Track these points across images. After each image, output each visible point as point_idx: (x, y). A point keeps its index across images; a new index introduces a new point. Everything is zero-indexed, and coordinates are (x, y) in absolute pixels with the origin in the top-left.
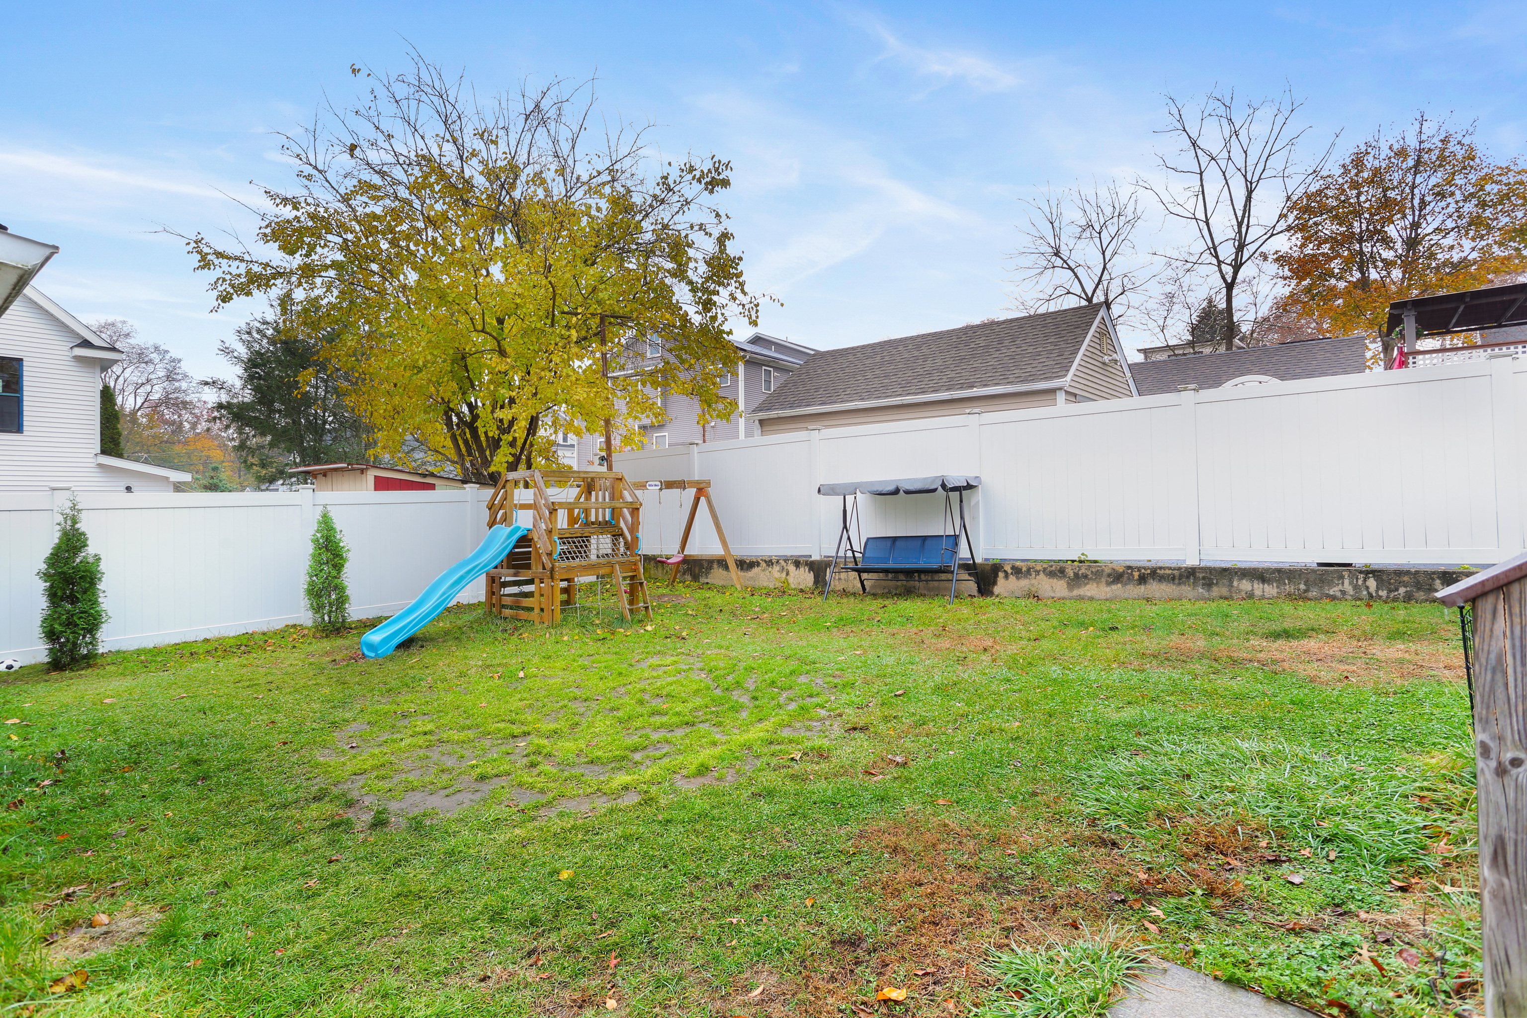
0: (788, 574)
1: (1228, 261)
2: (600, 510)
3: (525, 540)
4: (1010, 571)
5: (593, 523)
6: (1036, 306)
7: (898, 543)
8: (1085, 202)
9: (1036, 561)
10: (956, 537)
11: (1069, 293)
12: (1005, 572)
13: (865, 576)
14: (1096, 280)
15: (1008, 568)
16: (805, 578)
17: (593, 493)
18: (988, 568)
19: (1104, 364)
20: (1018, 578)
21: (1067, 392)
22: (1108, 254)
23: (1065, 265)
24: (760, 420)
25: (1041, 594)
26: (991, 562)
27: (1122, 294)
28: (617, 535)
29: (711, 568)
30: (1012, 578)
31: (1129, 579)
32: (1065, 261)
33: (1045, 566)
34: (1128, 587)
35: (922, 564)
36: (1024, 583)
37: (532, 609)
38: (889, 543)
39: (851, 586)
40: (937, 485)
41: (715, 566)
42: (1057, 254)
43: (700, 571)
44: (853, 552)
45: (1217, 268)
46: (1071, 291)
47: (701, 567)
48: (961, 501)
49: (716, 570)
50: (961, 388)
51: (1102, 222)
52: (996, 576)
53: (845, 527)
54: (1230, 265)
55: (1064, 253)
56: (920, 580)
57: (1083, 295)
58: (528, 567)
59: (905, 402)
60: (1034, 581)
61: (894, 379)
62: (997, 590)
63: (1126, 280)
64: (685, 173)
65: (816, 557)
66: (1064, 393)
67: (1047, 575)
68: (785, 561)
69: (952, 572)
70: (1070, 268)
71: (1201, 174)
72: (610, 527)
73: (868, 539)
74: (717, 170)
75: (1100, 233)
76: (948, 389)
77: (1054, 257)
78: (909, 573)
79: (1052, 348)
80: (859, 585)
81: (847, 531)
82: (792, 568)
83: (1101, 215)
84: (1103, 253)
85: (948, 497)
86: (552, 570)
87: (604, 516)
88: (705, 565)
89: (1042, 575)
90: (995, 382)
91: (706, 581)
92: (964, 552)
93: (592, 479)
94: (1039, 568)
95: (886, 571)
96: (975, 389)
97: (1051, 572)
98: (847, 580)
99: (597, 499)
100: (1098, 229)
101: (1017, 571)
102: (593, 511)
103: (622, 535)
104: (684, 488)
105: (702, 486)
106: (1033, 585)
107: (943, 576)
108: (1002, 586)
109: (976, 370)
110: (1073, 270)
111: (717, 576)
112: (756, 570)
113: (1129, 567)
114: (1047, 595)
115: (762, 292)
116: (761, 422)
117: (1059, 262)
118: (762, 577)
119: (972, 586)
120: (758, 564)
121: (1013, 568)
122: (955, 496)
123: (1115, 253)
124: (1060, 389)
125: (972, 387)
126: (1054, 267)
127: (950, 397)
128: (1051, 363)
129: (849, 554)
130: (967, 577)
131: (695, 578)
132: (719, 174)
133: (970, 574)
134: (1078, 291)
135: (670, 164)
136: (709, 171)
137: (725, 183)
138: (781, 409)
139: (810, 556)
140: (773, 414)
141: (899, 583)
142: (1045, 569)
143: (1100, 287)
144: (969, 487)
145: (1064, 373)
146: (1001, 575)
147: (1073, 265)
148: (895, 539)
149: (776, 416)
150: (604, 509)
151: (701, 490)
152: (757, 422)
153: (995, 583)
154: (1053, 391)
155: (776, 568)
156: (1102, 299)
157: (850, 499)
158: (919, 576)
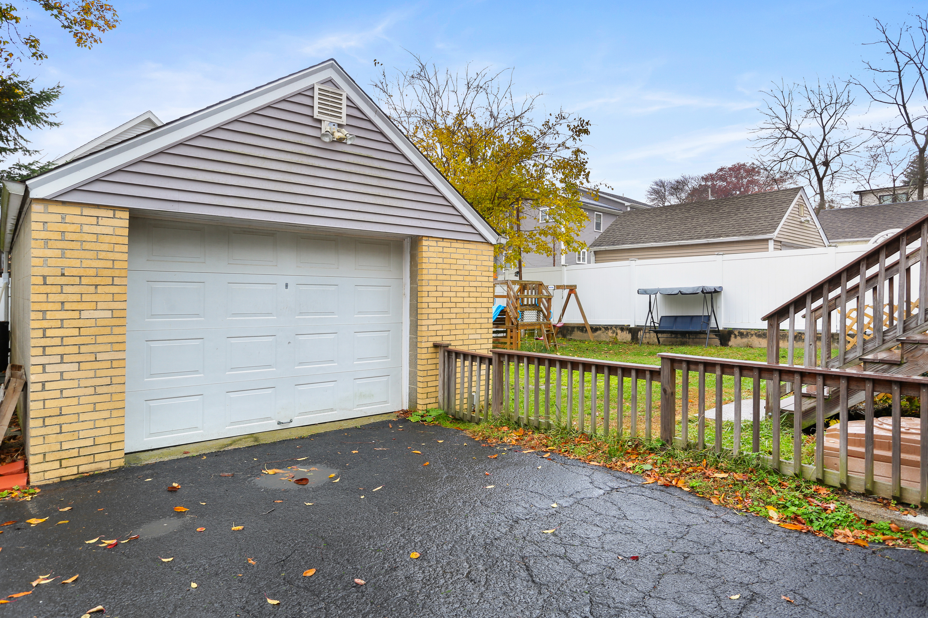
0: (617, 334)
1: (922, 132)
2: (530, 299)
3: (503, 312)
4: (737, 334)
5: (525, 305)
6: (772, 165)
7: (678, 319)
8: (810, 92)
9: (752, 329)
10: (709, 317)
11: (797, 156)
12: (735, 334)
13: (659, 335)
14: (818, 146)
15: (736, 333)
16: (627, 336)
17: (526, 291)
18: (726, 332)
19: (801, 222)
20: (742, 338)
21: (775, 241)
22: (827, 129)
23: (794, 136)
24: (594, 252)
25: (753, 346)
26: (727, 330)
27: (838, 155)
28: (540, 311)
29: (573, 331)
30: (739, 338)
31: (799, 339)
32: (794, 134)
33: (756, 332)
34: (799, 343)
35: (691, 329)
36: (745, 340)
37: (506, 343)
38: (673, 319)
39: (652, 341)
40: (699, 291)
41: (576, 330)
42: (788, 129)
43: (567, 332)
44: (654, 323)
45: (912, 138)
46: (798, 154)
47: (568, 330)
48: (712, 299)
49: (576, 332)
50: (714, 237)
51: (823, 107)
52: (731, 336)
53: (650, 310)
54: (924, 134)
55: (794, 127)
56: (689, 338)
57: (808, 157)
58: (504, 324)
59: (681, 244)
60: (750, 339)
61: (674, 229)
62: (730, 343)
63: (842, 145)
64: (559, 119)
65: (632, 326)
66: (773, 241)
67: (757, 336)
68: (615, 327)
69: (707, 334)
70: (798, 138)
71: (900, 72)
72: (535, 307)
73: (662, 317)
74: (582, 125)
75: (821, 114)
76: (706, 238)
77: (786, 131)
78: (683, 334)
79: (768, 214)
80: (656, 340)
81: (651, 313)
82: (619, 331)
83: (822, 102)
84: (824, 128)
85: (705, 296)
86: (517, 325)
87: (532, 302)
88: (570, 329)
89: (754, 336)
90: (733, 234)
91: (570, 337)
92: (713, 325)
93: (526, 284)
94: (753, 333)
95: (672, 332)
96: (721, 238)
97: (759, 335)
98: (650, 338)
99: (528, 293)
100: (819, 111)
101: (741, 334)
102: (526, 299)
103: (542, 311)
104: (565, 289)
105: (573, 288)
106: (749, 341)
107: (702, 336)
108: (733, 342)
109: (723, 226)
110: (800, 140)
111: (577, 335)
112: (599, 332)
113: (800, 333)
114: (757, 346)
115: (600, 182)
116: (595, 253)
117: (790, 134)
118: (602, 336)
119: (717, 341)
120: (600, 329)
121: (739, 332)
122: (708, 296)
123: (832, 127)
124: (771, 239)
125: (720, 236)
126: (786, 137)
127: (707, 242)
128: (767, 224)
129: (652, 325)
130: (714, 337)
131: (564, 336)
132: (583, 127)
133: (716, 335)
134: (803, 153)
135: (551, 115)
136: (578, 126)
137: (586, 132)
138: (608, 245)
139: (629, 325)
140: (603, 248)
141: (678, 340)
142: (756, 334)
143: (822, 151)
144: (716, 291)
145: (773, 230)
146: (733, 336)
147: (800, 136)
148: (676, 317)
149: (604, 249)
150: (532, 299)
151: (572, 290)
152: (593, 252)
153: (729, 340)
154: (767, 240)
155: (610, 331)
156: (823, 159)
157: (653, 297)
158: (689, 336)
